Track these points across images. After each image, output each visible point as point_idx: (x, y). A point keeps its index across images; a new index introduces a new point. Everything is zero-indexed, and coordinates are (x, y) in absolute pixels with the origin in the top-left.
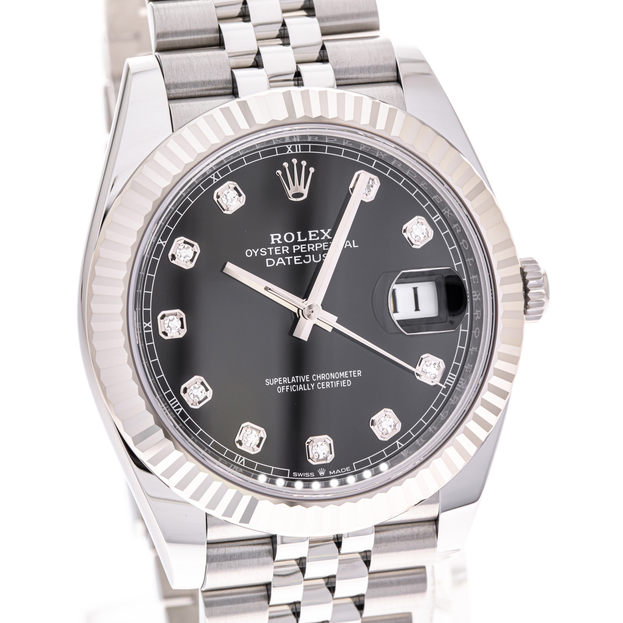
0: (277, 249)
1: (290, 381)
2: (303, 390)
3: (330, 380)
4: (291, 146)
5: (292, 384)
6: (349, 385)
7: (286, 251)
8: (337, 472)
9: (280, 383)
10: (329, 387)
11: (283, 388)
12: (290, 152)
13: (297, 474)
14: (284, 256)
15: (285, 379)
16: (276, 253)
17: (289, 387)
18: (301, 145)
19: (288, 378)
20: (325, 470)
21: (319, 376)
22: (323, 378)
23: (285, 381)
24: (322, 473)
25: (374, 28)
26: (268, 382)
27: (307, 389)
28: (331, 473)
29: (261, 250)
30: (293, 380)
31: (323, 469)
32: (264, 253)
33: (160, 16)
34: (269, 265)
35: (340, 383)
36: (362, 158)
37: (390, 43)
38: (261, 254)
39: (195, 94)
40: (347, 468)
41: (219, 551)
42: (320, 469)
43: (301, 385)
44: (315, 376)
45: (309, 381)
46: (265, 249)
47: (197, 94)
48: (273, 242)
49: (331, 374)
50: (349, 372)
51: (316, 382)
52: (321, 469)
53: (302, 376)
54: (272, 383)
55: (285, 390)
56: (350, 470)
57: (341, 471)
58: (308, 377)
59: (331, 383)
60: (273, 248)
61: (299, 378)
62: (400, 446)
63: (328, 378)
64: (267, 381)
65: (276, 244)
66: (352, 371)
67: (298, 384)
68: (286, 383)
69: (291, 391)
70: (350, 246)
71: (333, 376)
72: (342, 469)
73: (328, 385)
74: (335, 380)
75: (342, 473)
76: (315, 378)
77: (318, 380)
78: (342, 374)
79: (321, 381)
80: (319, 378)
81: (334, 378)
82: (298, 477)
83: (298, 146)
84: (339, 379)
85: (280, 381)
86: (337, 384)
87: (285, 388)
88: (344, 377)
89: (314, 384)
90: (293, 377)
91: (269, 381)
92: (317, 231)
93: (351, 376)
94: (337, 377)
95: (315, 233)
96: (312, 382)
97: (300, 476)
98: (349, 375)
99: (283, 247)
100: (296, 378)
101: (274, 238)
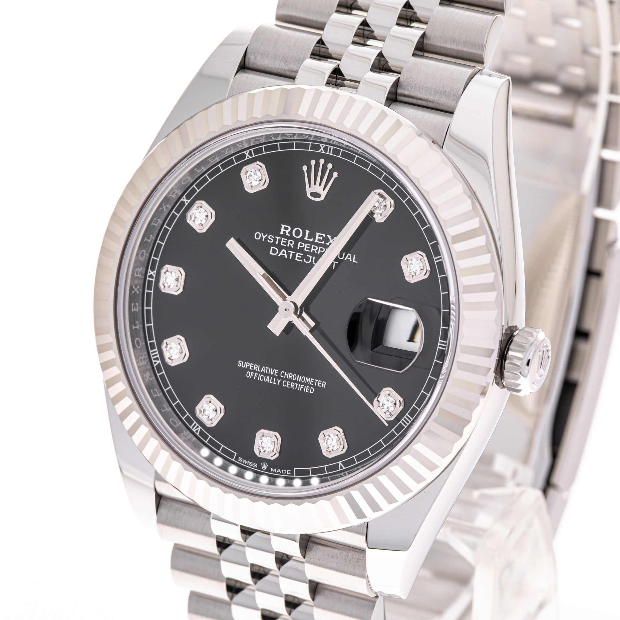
0: (284, 240)
1: (260, 369)
2: (269, 382)
3: (295, 382)
4: (324, 145)
5: (261, 373)
6: (312, 393)
7: (292, 245)
8: (277, 471)
9: (250, 369)
10: (293, 388)
11: (252, 374)
12: (322, 151)
13: (242, 460)
14: (288, 249)
15: (256, 366)
16: (282, 244)
17: (258, 375)
18: (333, 148)
19: (259, 366)
20: (268, 465)
21: (287, 374)
22: (290, 377)
23: (256, 368)
24: (264, 467)
27: (273, 383)
28: (272, 471)
29: (269, 237)
30: (263, 370)
31: (266, 464)
32: (271, 240)
35: (304, 387)
36: (386, 179)
38: (268, 240)
40: (287, 471)
42: (263, 463)
43: (268, 377)
44: (284, 373)
45: (277, 375)
46: (273, 237)
48: (282, 233)
49: (298, 376)
50: (315, 380)
51: (283, 379)
52: (265, 463)
53: (271, 369)
54: (243, 366)
55: (253, 377)
56: (290, 474)
57: (281, 472)
58: (277, 371)
59: (296, 385)
60: (280, 238)
61: (268, 370)
62: (342, 468)
63: (294, 379)
64: (240, 362)
65: (284, 236)
66: (317, 380)
67: (267, 375)
68: (256, 370)
69: (258, 379)
70: (350, 259)
71: (299, 378)
72: (282, 470)
73: (293, 386)
74: (300, 383)
75: (281, 474)
76: (283, 374)
77: (285, 377)
78: (308, 379)
79: (287, 380)
80: (286, 376)
81: (300, 381)
82: (239, 462)
83: (330, 148)
84: (304, 384)
85: (251, 366)
86: (301, 387)
87: (254, 374)
88: (309, 383)
89: (280, 380)
90: (264, 367)
91: (241, 363)
92: (324, 236)
93: (315, 385)
94: (303, 381)
95: (322, 236)
96: (279, 377)
97: (244, 462)
98: (314, 383)
99: (289, 241)
100: (266, 369)
101: (284, 229)
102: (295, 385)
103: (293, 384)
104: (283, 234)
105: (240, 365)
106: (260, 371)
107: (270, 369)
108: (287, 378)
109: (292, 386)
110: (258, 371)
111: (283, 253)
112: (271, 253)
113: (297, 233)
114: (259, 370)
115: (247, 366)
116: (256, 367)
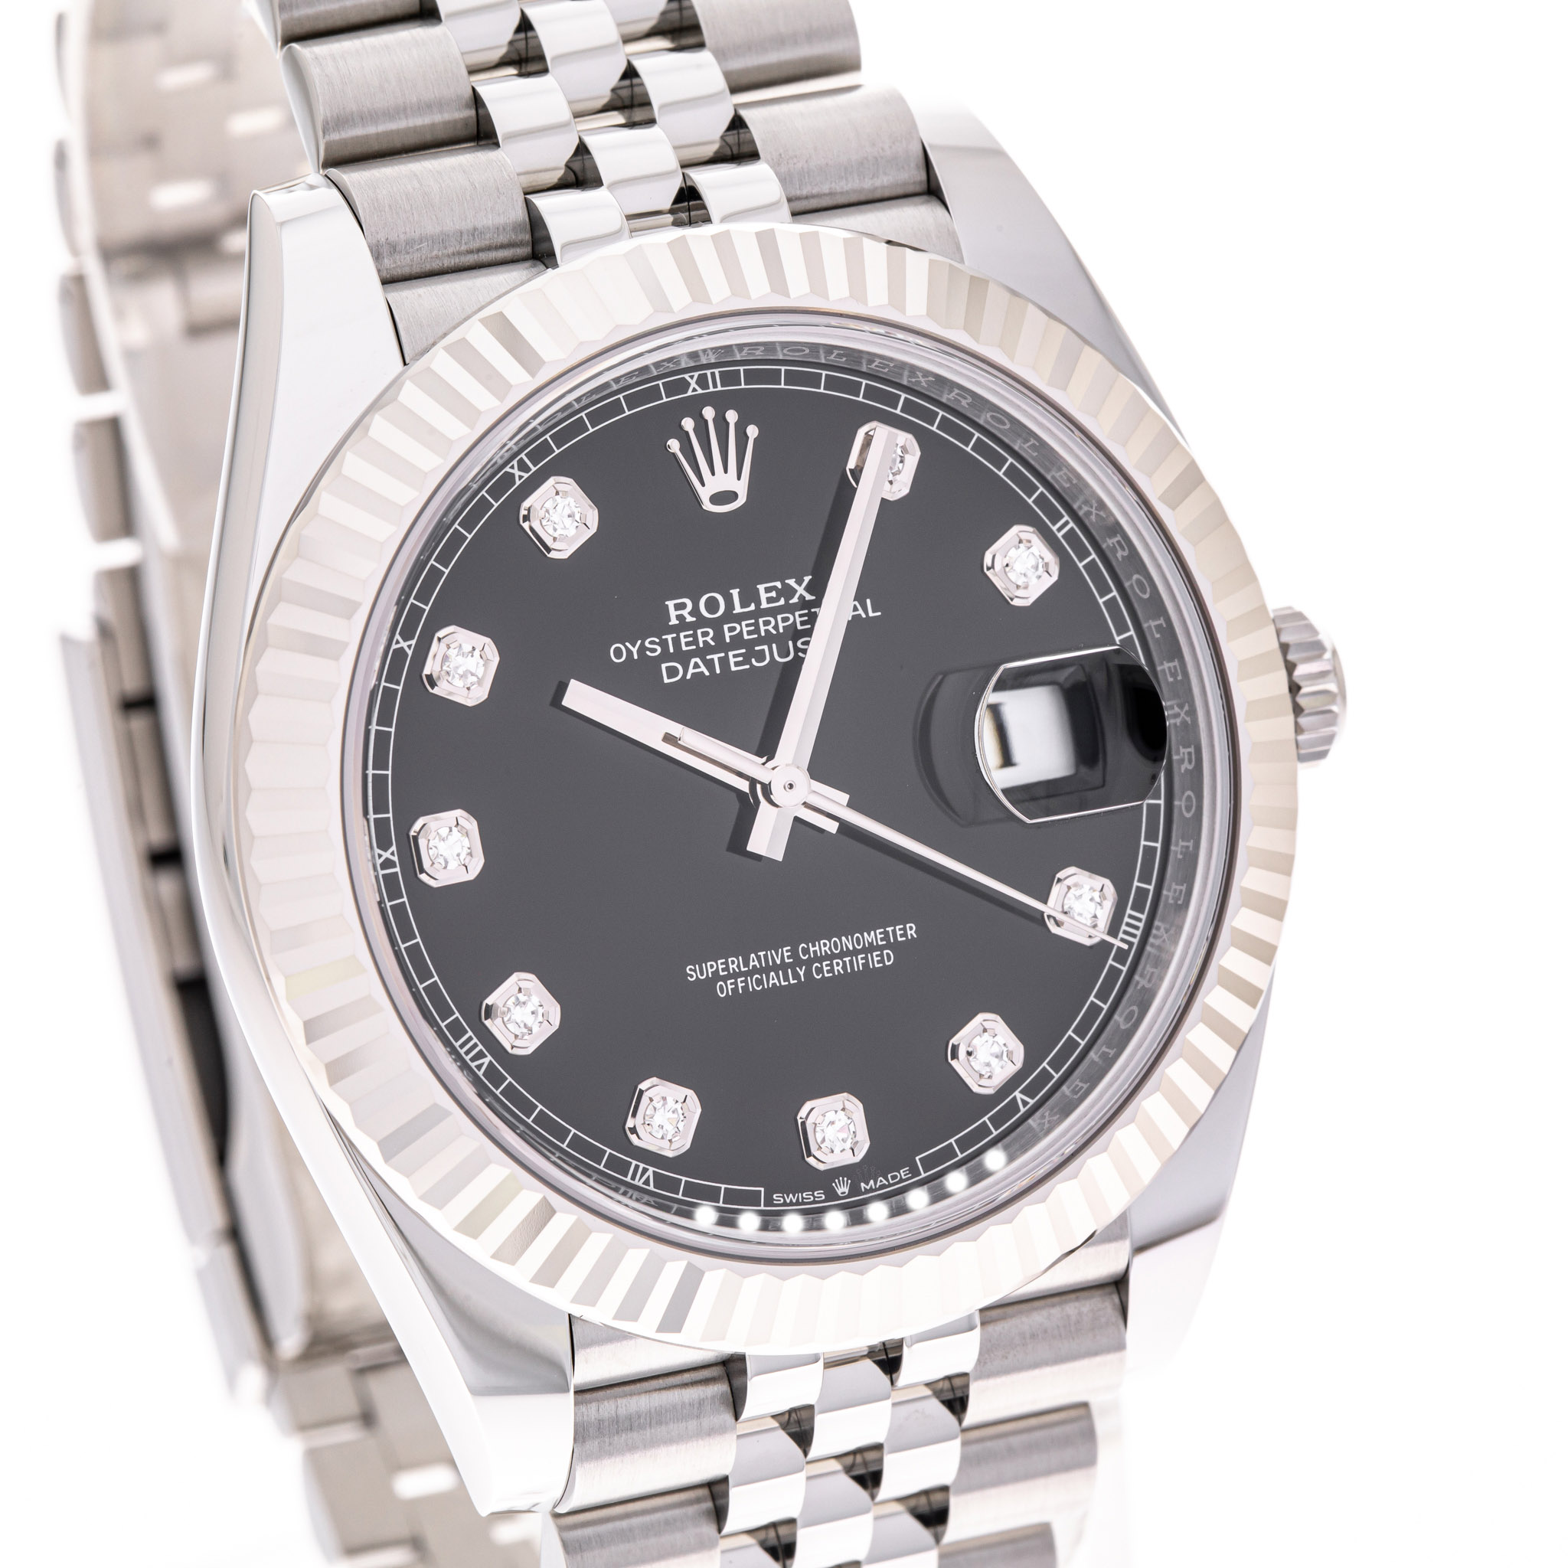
0: (685, 637)
1: (746, 964)
2: (778, 985)
3: (841, 955)
4: (696, 374)
5: (750, 973)
6: (890, 963)
7: (708, 639)
8: (879, 1184)
9: (721, 973)
10: (842, 972)
11: (731, 984)
12: (696, 391)
13: (783, 1197)
14: (703, 652)
15: (733, 962)
16: (684, 648)
17: (746, 981)
18: (719, 372)
19: (740, 958)
20: (849, 1181)
21: (814, 946)
22: (825, 951)
23: (735, 966)
24: (842, 1189)
25: (850, 65)
26: (693, 973)
27: (789, 981)
28: (864, 1188)
29: (647, 644)
30: (753, 962)
31: (845, 1179)
32: (654, 650)
33: (327, 75)
34: (669, 678)
35: (866, 958)
36: (870, 393)
37: (900, 100)
38: (648, 653)
39: (441, 265)
40: (901, 1171)
41: (600, 1410)
42: (837, 1181)
43: (772, 974)
44: (806, 946)
45: (791, 960)
46: (657, 640)
47: (446, 265)
48: (674, 621)
49: (843, 938)
50: (887, 929)
51: (809, 963)
52: (841, 1178)
53: (773, 951)
54: (702, 975)
55: (735, 990)
56: (910, 1175)
57: (888, 1180)
58: (787, 951)
59: (845, 961)
60: (675, 635)
61: (766, 956)
62: (1025, 1103)
63: (836, 949)
64: (691, 970)
65: (683, 625)
66: (893, 928)
67: (766, 970)
68: (737, 971)
69: (751, 990)
70: (860, 615)
71: (848, 943)
72: (889, 1176)
73: (840, 968)
74: (855, 953)
75: (890, 1185)
76: (806, 951)
77: (812, 956)
78: (869, 935)
79: (821, 959)
80: (815, 952)
81: (851, 948)
82: (785, 1204)
83: (713, 374)
84: (864, 950)
85: (720, 967)
86: (861, 962)
87: (736, 983)
88: (875, 944)
89: (804, 967)
90: (753, 955)
91: (695, 971)
92: (778, 584)
93: (892, 941)
94: (859, 945)
95: (774, 588)
97: (791, 1200)
98: (886, 938)
99: (699, 632)
100: (759, 958)
101: (676, 610)
102: (844, 963)
103: (838, 964)
104: (678, 622)
105: (692, 976)
106: (746, 969)
107: (769, 952)
108: (819, 955)
109: (838, 969)
110: (743, 969)
111: (697, 667)
112: (666, 681)
113: (712, 605)
114: (744, 967)
116: (735, 964)
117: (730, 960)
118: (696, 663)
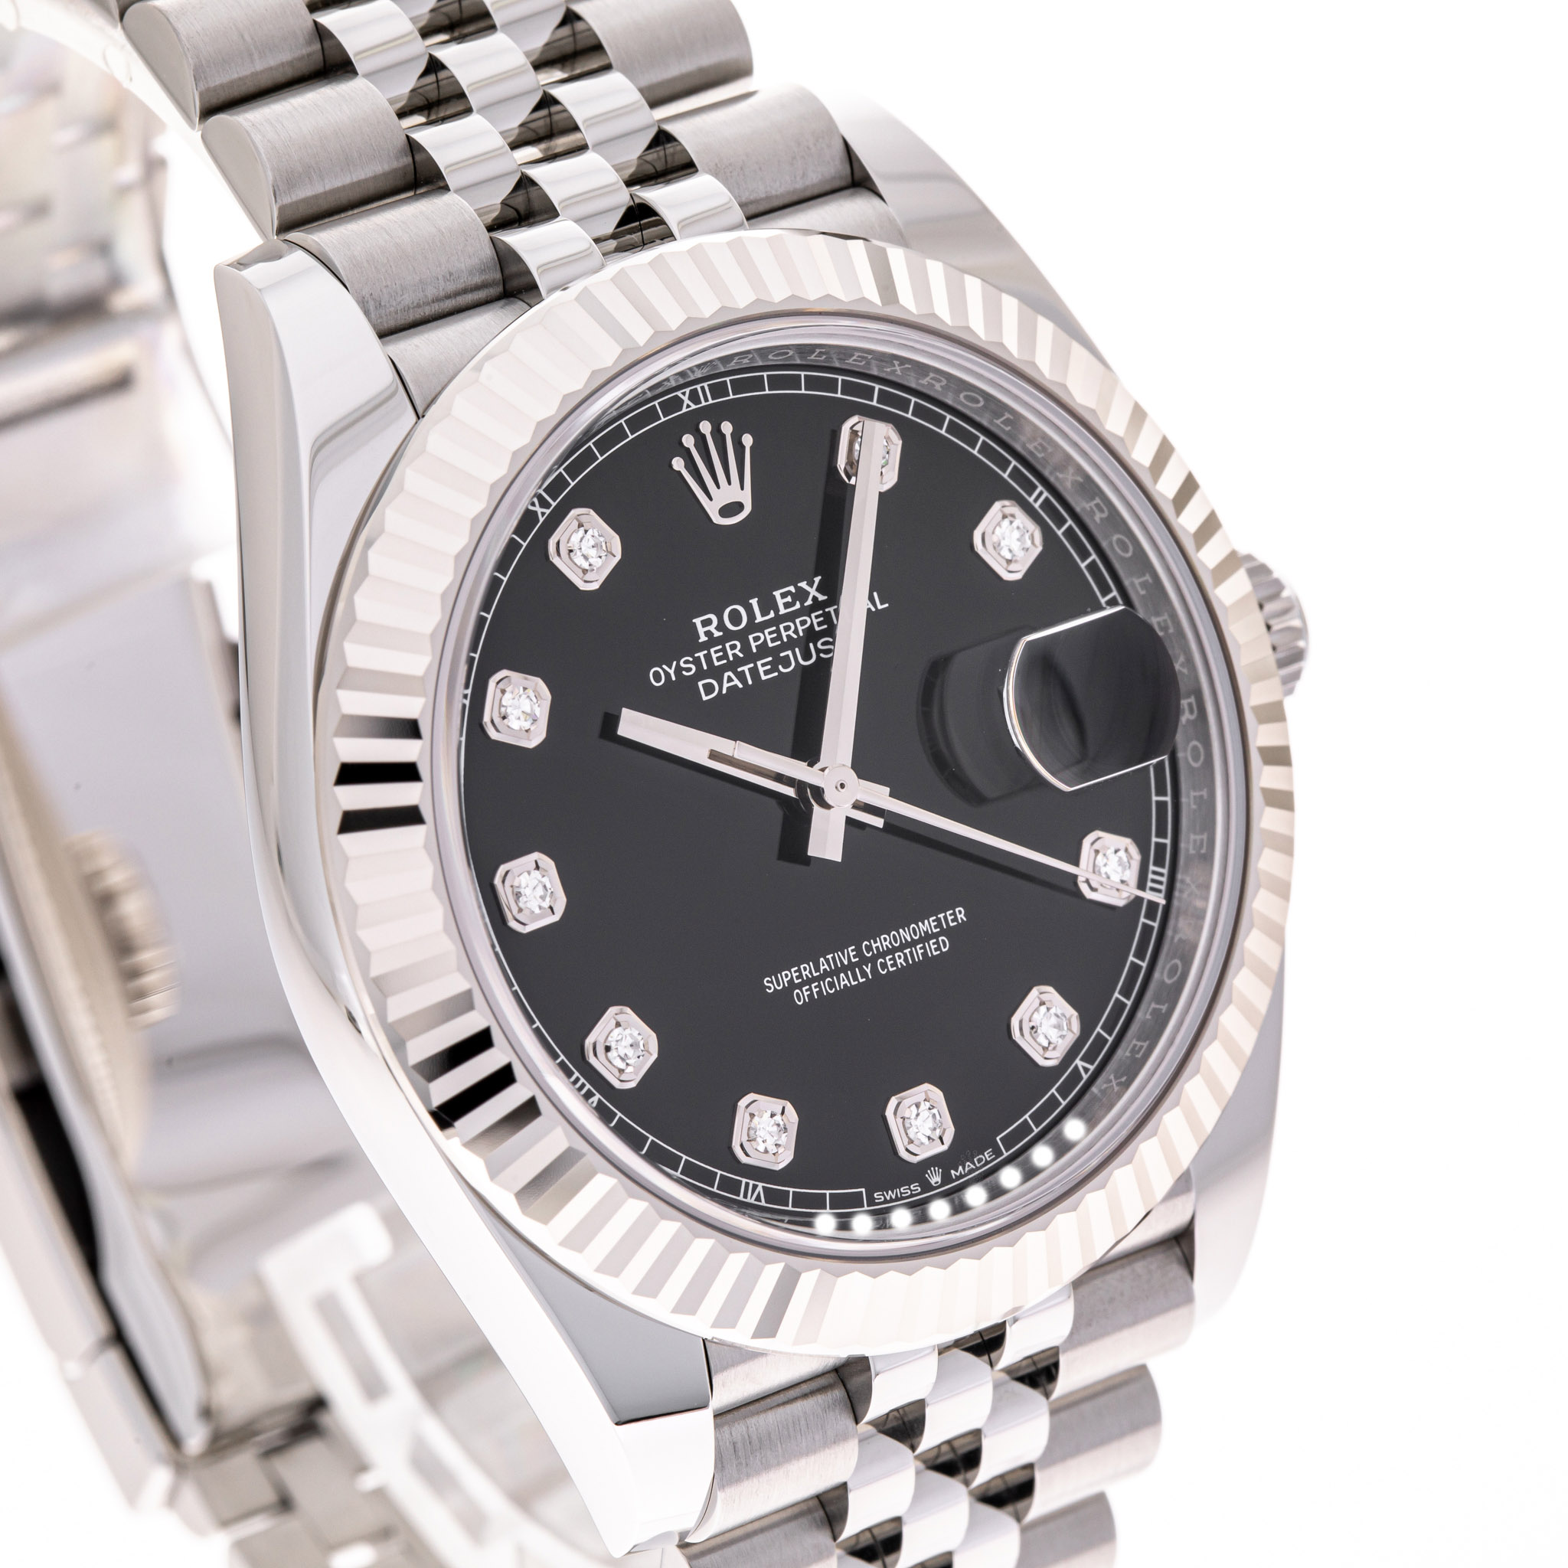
0: (716, 652)
1: (817, 969)
2: (849, 985)
3: (901, 948)
4: (688, 390)
5: (822, 978)
6: (947, 949)
7: (737, 651)
8: (967, 1169)
9: (796, 981)
10: (905, 964)
11: (806, 991)
12: (690, 407)
13: (883, 1195)
14: (733, 665)
15: (805, 969)
16: (717, 664)
17: (819, 986)
18: (708, 385)
19: (811, 963)
20: (940, 1170)
21: (875, 942)
22: (886, 946)
23: (807, 972)
24: (935, 1179)
25: (740, 70)
26: (771, 985)
27: (858, 980)
28: (955, 1175)
29: (682, 665)
30: (824, 966)
31: (936, 1168)
32: (690, 670)
34: (706, 695)
35: (924, 948)
36: (848, 388)
38: (684, 673)
39: (422, 314)
40: (985, 1152)
42: (929, 1171)
43: (842, 975)
44: (868, 944)
45: (857, 959)
46: (691, 659)
47: (427, 314)
48: (703, 638)
49: (901, 931)
50: (939, 916)
51: (873, 960)
52: (932, 1169)
53: (839, 953)
54: (779, 985)
55: (811, 996)
56: (994, 1156)
57: (975, 1164)
58: (852, 951)
59: (906, 953)
60: (706, 652)
61: (834, 958)
62: (1086, 1070)
64: (768, 982)
65: (712, 641)
66: (944, 914)
67: (836, 972)
68: (810, 976)
69: (825, 994)
70: (876, 606)
71: (905, 935)
72: (975, 1160)
73: (902, 961)
74: (913, 944)
75: (978, 1169)
76: (869, 948)
77: (875, 952)
78: (924, 924)
79: (883, 955)
80: (877, 948)
81: (909, 940)
82: (886, 1201)
83: (703, 388)
84: (921, 940)
85: (794, 975)
86: (920, 952)
87: (810, 989)
88: (930, 932)
89: (870, 965)
90: (822, 959)
91: (772, 982)
92: (792, 589)
93: (945, 927)
94: (916, 935)
95: (789, 593)
96: (864, 960)
97: (891, 1197)
98: (939, 925)
99: (727, 645)
100: (827, 961)
101: (704, 626)
102: (905, 955)
103: (900, 957)
104: (706, 639)
105: (770, 988)
106: (818, 974)
107: (836, 954)
108: (881, 950)
109: (900, 961)
110: (815, 975)
111: (730, 681)
112: (705, 698)
113: (735, 618)
114: (816, 972)
115: (785, 980)
116: (807, 970)
117: (802, 967)
118: (729, 677)
